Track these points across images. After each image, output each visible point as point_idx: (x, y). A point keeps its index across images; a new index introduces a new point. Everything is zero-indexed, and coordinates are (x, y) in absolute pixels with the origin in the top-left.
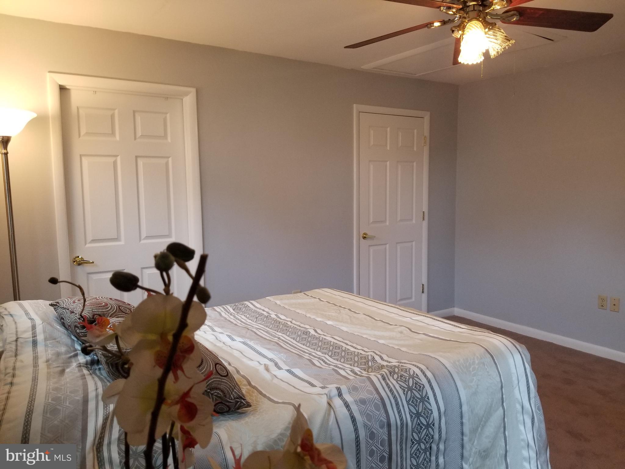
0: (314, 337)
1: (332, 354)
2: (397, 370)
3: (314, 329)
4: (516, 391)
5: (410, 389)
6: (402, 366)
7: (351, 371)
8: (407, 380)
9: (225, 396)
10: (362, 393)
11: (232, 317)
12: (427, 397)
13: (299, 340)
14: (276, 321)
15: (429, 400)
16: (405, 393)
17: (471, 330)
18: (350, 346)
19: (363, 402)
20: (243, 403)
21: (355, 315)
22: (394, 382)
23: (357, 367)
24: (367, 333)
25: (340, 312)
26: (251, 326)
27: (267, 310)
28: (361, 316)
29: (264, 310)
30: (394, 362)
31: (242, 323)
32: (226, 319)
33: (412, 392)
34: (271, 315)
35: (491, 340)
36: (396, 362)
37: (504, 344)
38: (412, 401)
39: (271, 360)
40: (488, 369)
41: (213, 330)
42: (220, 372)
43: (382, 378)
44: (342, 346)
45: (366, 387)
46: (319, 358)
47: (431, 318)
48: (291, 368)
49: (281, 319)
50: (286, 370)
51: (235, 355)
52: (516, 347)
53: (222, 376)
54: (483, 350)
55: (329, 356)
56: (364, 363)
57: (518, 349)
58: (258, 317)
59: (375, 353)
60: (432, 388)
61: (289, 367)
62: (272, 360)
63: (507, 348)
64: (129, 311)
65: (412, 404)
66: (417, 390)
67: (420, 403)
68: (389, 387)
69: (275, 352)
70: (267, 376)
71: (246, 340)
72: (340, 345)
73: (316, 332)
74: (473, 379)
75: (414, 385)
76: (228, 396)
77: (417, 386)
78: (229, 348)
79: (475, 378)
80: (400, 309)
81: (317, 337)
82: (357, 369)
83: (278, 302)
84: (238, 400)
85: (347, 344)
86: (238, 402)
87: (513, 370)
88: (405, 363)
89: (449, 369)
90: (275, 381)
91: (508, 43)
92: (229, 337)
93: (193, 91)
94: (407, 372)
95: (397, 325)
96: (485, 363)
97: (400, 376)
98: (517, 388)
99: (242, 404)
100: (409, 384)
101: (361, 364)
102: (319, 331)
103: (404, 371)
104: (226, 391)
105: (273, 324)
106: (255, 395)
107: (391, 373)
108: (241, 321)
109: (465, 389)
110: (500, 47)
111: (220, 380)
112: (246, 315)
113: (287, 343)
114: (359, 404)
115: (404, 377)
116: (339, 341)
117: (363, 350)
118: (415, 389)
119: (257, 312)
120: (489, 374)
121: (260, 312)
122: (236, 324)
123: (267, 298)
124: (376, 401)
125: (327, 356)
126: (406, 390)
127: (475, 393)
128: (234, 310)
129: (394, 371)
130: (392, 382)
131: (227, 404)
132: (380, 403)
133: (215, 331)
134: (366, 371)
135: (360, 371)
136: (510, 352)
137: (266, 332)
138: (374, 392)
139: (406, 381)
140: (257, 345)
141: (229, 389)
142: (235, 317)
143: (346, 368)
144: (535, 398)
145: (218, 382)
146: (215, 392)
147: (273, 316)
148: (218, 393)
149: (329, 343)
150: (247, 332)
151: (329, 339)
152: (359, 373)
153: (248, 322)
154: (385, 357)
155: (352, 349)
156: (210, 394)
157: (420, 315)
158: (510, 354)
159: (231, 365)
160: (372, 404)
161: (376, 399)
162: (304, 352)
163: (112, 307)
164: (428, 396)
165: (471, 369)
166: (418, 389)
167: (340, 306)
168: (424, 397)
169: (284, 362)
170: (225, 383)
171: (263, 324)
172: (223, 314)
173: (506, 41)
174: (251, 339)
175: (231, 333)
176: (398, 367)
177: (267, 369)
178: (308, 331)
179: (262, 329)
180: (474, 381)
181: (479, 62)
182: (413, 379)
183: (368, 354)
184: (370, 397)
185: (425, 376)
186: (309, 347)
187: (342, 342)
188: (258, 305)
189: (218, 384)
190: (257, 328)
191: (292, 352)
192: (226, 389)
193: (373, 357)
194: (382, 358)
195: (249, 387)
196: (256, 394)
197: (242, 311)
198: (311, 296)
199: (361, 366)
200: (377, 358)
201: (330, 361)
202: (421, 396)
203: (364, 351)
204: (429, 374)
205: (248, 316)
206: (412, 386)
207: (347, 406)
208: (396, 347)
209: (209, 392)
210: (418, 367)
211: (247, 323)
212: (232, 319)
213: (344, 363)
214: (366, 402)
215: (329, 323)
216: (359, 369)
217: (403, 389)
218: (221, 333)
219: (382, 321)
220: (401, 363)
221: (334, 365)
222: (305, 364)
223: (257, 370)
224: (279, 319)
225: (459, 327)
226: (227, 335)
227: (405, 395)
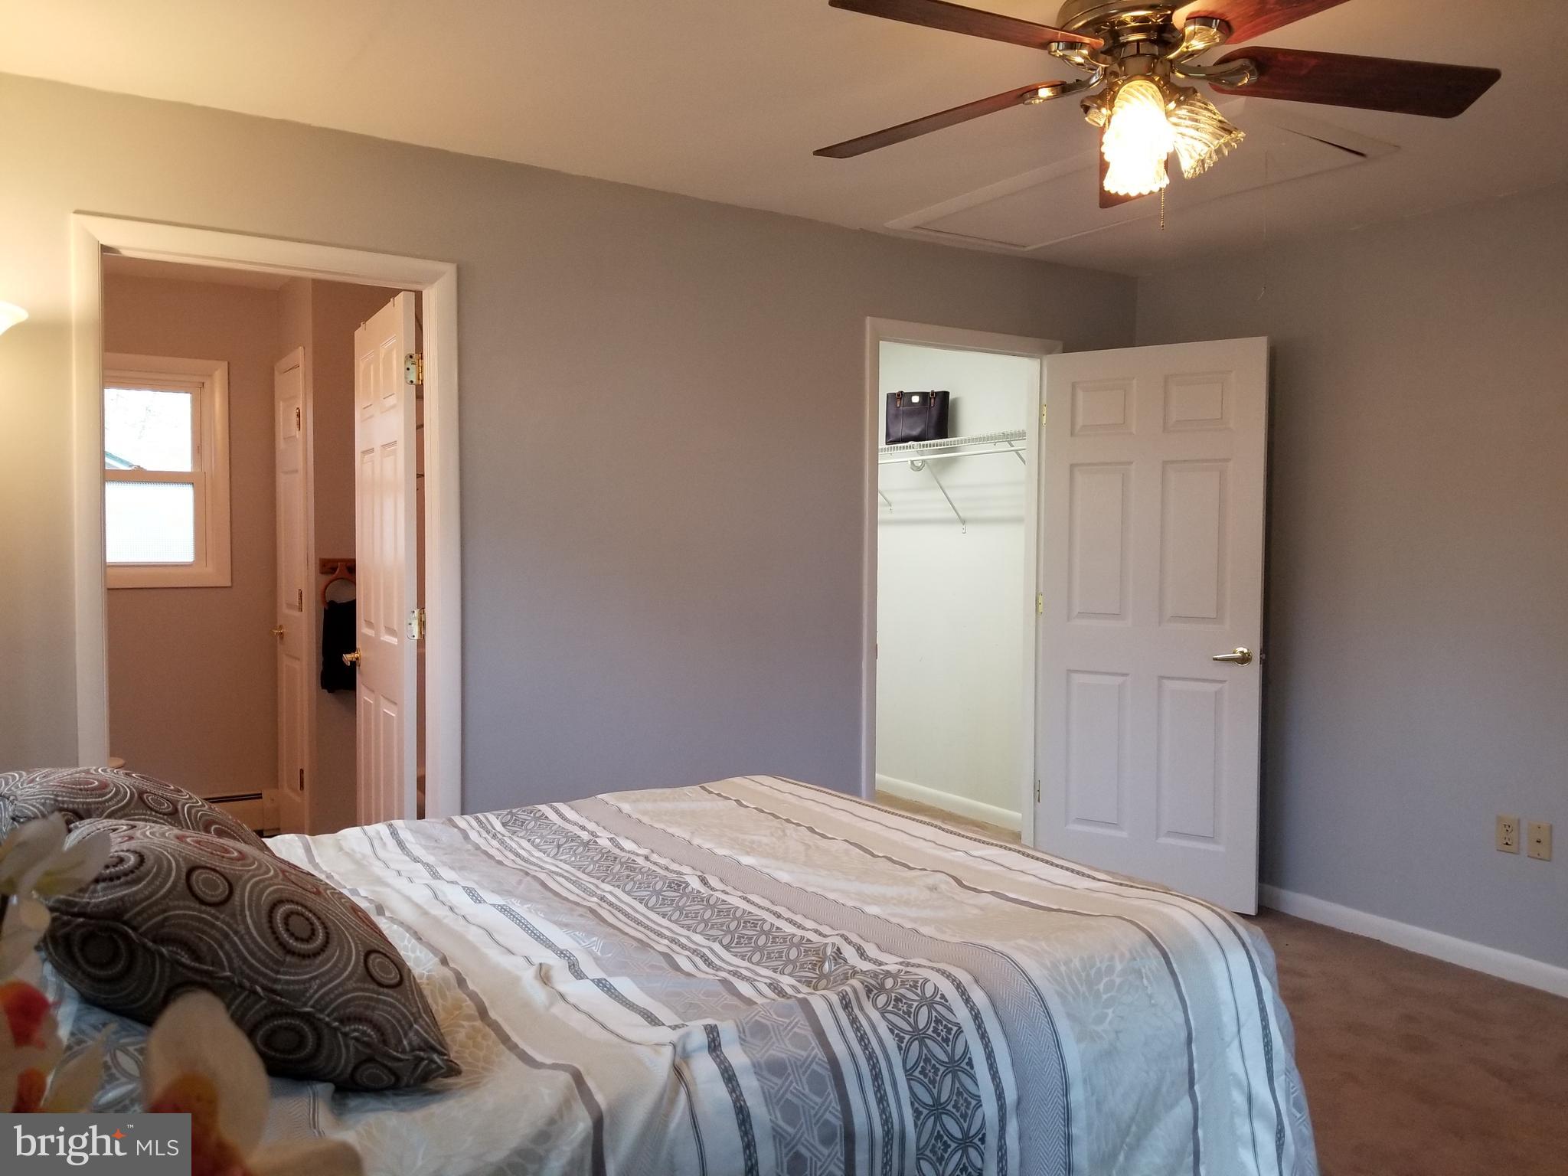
0: (696, 897)
1: (731, 941)
2: (889, 983)
3: (699, 877)
4: (1233, 1053)
5: (919, 1036)
6: (906, 972)
7: (769, 985)
8: (913, 1010)
9: (385, 1042)
10: (777, 1044)
11: (495, 843)
12: (966, 1060)
13: (655, 904)
14: (606, 855)
15: (972, 1067)
16: (903, 1045)
17: (1121, 884)
18: (786, 920)
19: (776, 1068)
20: (436, 1063)
21: (823, 843)
22: (875, 1015)
23: (790, 975)
24: (839, 888)
25: (785, 835)
26: (540, 867)
27: (591, 826)
28: (839, 846)
29: (583, 828)
30: (892, 963)
31: (518, 860)
32: (477, 847)
33: (922, 1043)
34: (597, 839)
35: (1167, 910)
36: (896, 964)
37: (1203, 923)
38: (922, 1071)
39: (562, 953)
40: (1149, 988)
41: (435, 875)
42: (376, 972)
43: (841, 1003)
44: (764, 921)
45: (793, 1028)
46: (694, 951)
47: (1019, 852)
48: (609, 976)
49: (623, 849)
50: (593, 981)
51: (470, 938)
52: (1235, 931)
53: (380, 985)
54: (1142, 936)
55: (723, 946)
56: (810, 966)
57: (1240, 938)
58: (562, 845)
59: (846, 939)
60: (984, 1036)
61: (603, 970)
62: (564, 954)
63: (1207, 933)
64: (168, 807)
65: (921, 1077)
66: (940, 1039)
67: (944, 1075)
68: (858, 1029)
69: (577, 933)
70: (538, 994)
71: (513, 900)
72: (760, 918)
73: (705, 884)
74: (1106, 1015)
75: (933, 1024)
76: (393, 1041)
77: (941, 1028)
78: (462, 921)
79: (1110, 1011)
80: (943, 830)
81: (704, 897)
82: (786, 981)
83: (626, 807)
84: (422, 1054)
85: (779, 916)
86: (423, 1059)
87: (1225, 994)
88: (919, 966)
89: (1037, 983)
90: (559, 1009)
91: (1226, 138)
92: (470, 892)
93: (449, 270)
94: (916, 987)
95: (925, 870)
96: (1143, 971)
97: (893, 998)
98: (1236, 1043)
99: (434, 1066)
100: (916, 1021)
101: (802, 967)
102: (714, 882)
103: (908, 986)
104: (388, 1026)
105: (597, 862)
106: (488, 1045)
107: (869, 991)
108: (517, 855)
109: (1079, 1040)
110: (1206, 149)
111: (375, 996)
112: (533, 838)
113: (621, 910)
114: (765, 1073)
115: (905, 1003)
116: (760, 907)
117: (816, 931)
118: (935, 1035)
119: (562, 832)
120: (1153, 1002)
121: (571, 832)
122: (500, 863)
123: (599, 796)
124: (814, 1066)
125: (716, 947)
126: (907, 1037)
127: (1110, 1054)
128: (504, 825)
129: (882, 985)
130: (871, 1014)
131: (389, 1064)
132: (827, 1074)
133: (440, 878)
134: (810, 987)
135: (792, 987)
136: (1217, 945)
137: (574, 883)
138: (814, 1042)
139: (909, 1013)
140: (537, 914)
141: (399, 1021)
142: (502, 842)
143: (759, 978)
144: (1286, 1074)
145: (365, 1002)
146: (355, 1030)
147: (604, 842)
148: (364, 1033)
149: (730, 912)
150: (520, 882)
151: (734, 901)
152: (789, 991)
153: (533, 856)
154: (871, 951)
155: (789, 929)
156: (339, 1035)
157: (992, 844)
158: (1218, 948)
159: (448, 964)
160: (801, 1075)
161: (817, 1060)
162: (660, 935)
163: (117, 793)
164: (970, 1059)
165: (1101, 987)
166: (943, 1037)
167: (788, 821)
168: (958, 1061)
169: (596, 959)
170: (391, 1005)
171: (573, 862)
172: (473, 836)
173: (1222, 133)
174: (525, 899)
175: (477, 884)
176: (895, 976)
177: (544, 976)
178: (682, 880)
179: (565, 874)
180: (1108, 1020)
181: (1156, 190)
182: (931, 1007)
183: (826, 940)
184: (799, 1055)
185: (967, 1000)
186: (675, 922)
187: (767, 910)
188: (570, 814)
189: (367, 1007)
190: (553, 872)
191: (626, 934)
192: (389, 1021)
193: (838, 949)
194: (862, 954)
195: (478, 1023)
196: (490, 1043)
197: (526, 829)
198: (717, 794)
199: (798, 974)
200: (849, 952)
201: (723, 960)
202: (951, 1057)
203: (821, 934)
204: (978, 997)
205: (538, 841)
206: (925, 1028)
207: (729, 1077)
208: (908, 925)
209: (336, 1029)
210: (949, 976)
211: (532, 859)
212: (493, 847)
213: (758, 964)
214: (786, 1068)
215: (747, 860)
216: (793, 981)
217: (897, 1035)
218: (452, 882)
219: (890, 859)
220: (908, 964)
221: (731, 968)
222: (652, 967)
223: (515, 981)
224: (617, 851)
225: (1089, 876)
226: (464, 888)
227: (902, 1052)
